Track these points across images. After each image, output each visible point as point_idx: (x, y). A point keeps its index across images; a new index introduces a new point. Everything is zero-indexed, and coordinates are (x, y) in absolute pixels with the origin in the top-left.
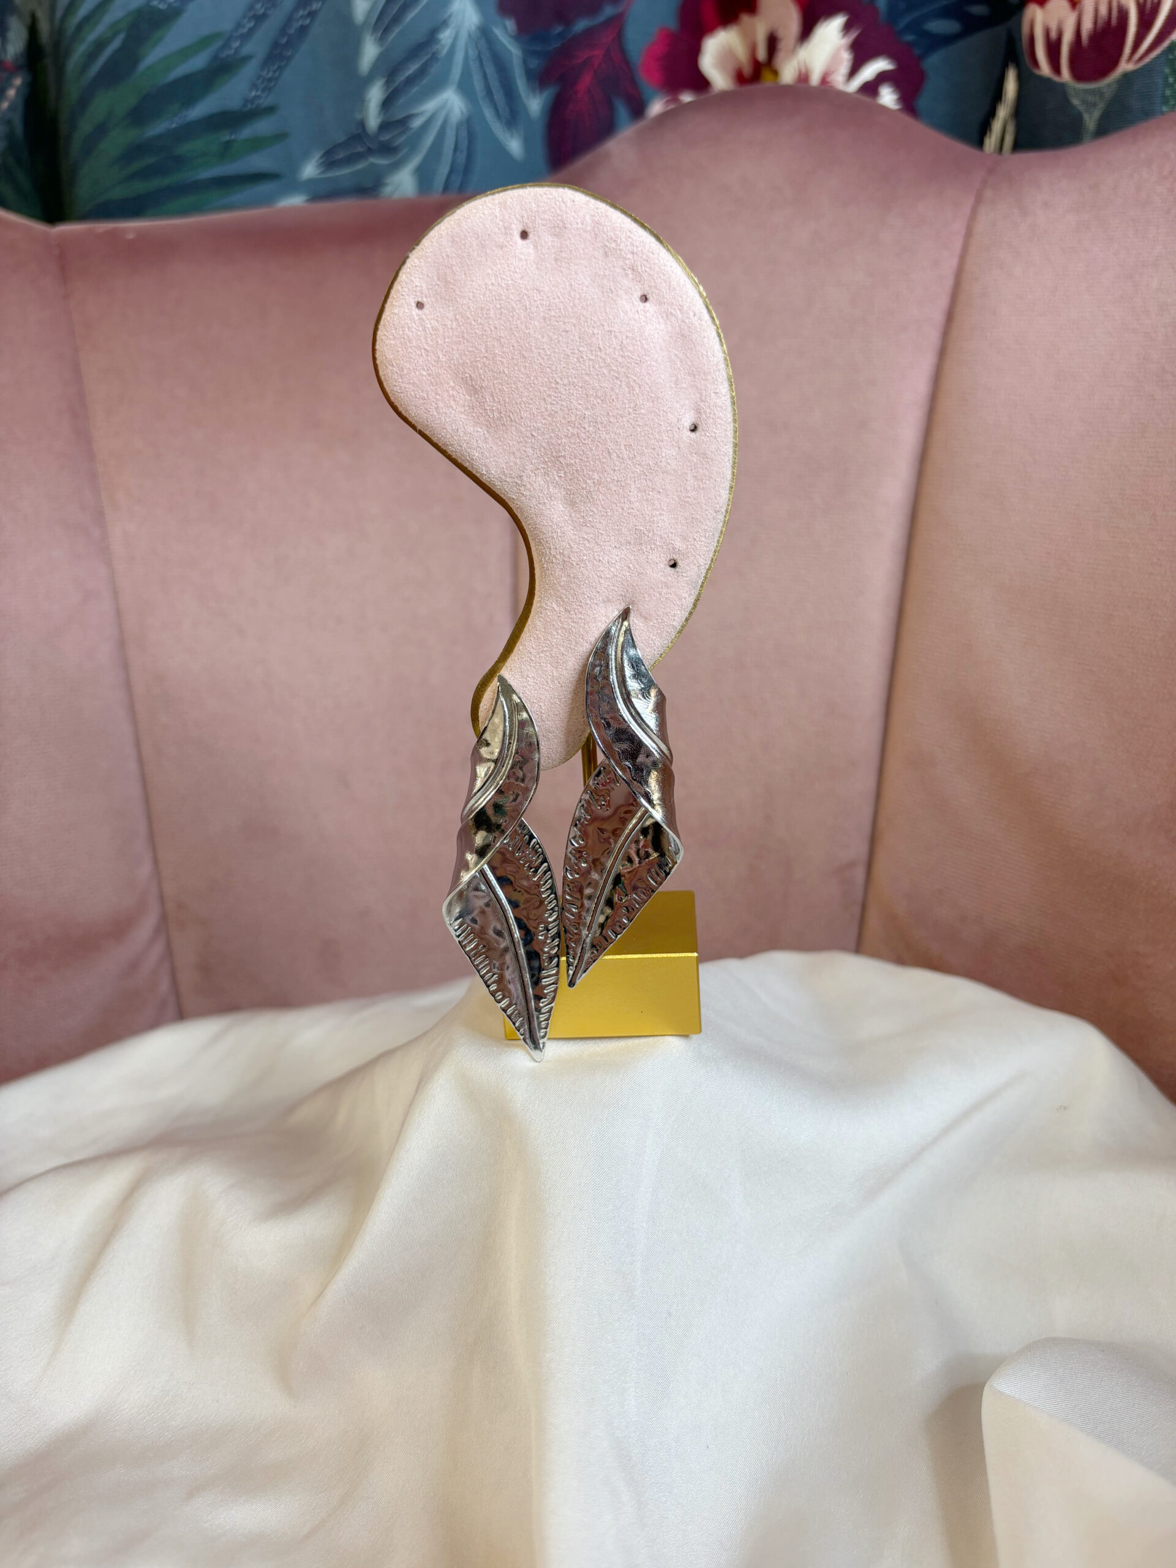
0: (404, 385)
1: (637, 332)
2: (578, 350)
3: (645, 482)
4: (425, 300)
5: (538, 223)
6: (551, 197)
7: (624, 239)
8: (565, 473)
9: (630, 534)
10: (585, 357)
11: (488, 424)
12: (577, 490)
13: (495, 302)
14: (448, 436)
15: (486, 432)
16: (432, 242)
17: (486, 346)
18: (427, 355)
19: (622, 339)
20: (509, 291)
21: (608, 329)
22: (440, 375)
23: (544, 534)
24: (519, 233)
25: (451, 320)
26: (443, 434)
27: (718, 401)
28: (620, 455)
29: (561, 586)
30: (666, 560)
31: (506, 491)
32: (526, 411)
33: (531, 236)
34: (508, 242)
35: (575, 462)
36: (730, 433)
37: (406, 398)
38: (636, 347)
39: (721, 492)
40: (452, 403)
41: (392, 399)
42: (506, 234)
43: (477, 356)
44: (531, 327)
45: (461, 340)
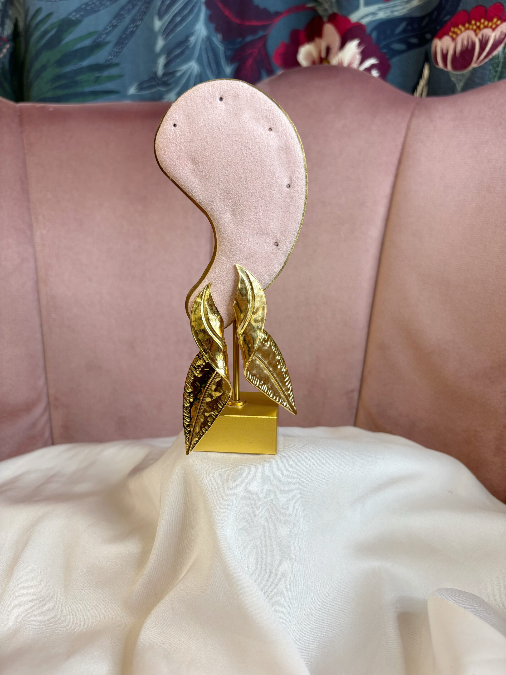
0: (166, 159)
1: (266, 143)
2: (241, 149)
3: (266, 207)
4: (177, 123)
5: (227, 94)
6: (233, 84)
7: (263, 104)
8: (232, 201)
9: (258, 229)
10: (243, 152)
11: (201, 178)
12: (237, 209)
13: (207, 126)
14: (183, 182)
15: (199, 181)
16: (182, 99)
17: (202, 144)
18: (177, 147)
19: (260, 145)
20: (213, 122)
21: (254, 141)
22: (181, 155)
23: (221, 227)
24: (219, 98)
25: (187, 133)
26: (181, 181)
27: (299, 175)
28: (256, 195)
29: (227, 250)
30: (274, 242)
31: (206, 207)
32: (217, 173)
33: (224, 99)
34: (214, 102)
35: (236, 197)
36: (304, 190)
37: (166, 164)
38: (265, 149)
39: (299, 214)
40: (186, 168)
41: (161, 164)
42: (213, 98)
43: (198, 148)
44: (221, 137)
45: (191, 141)
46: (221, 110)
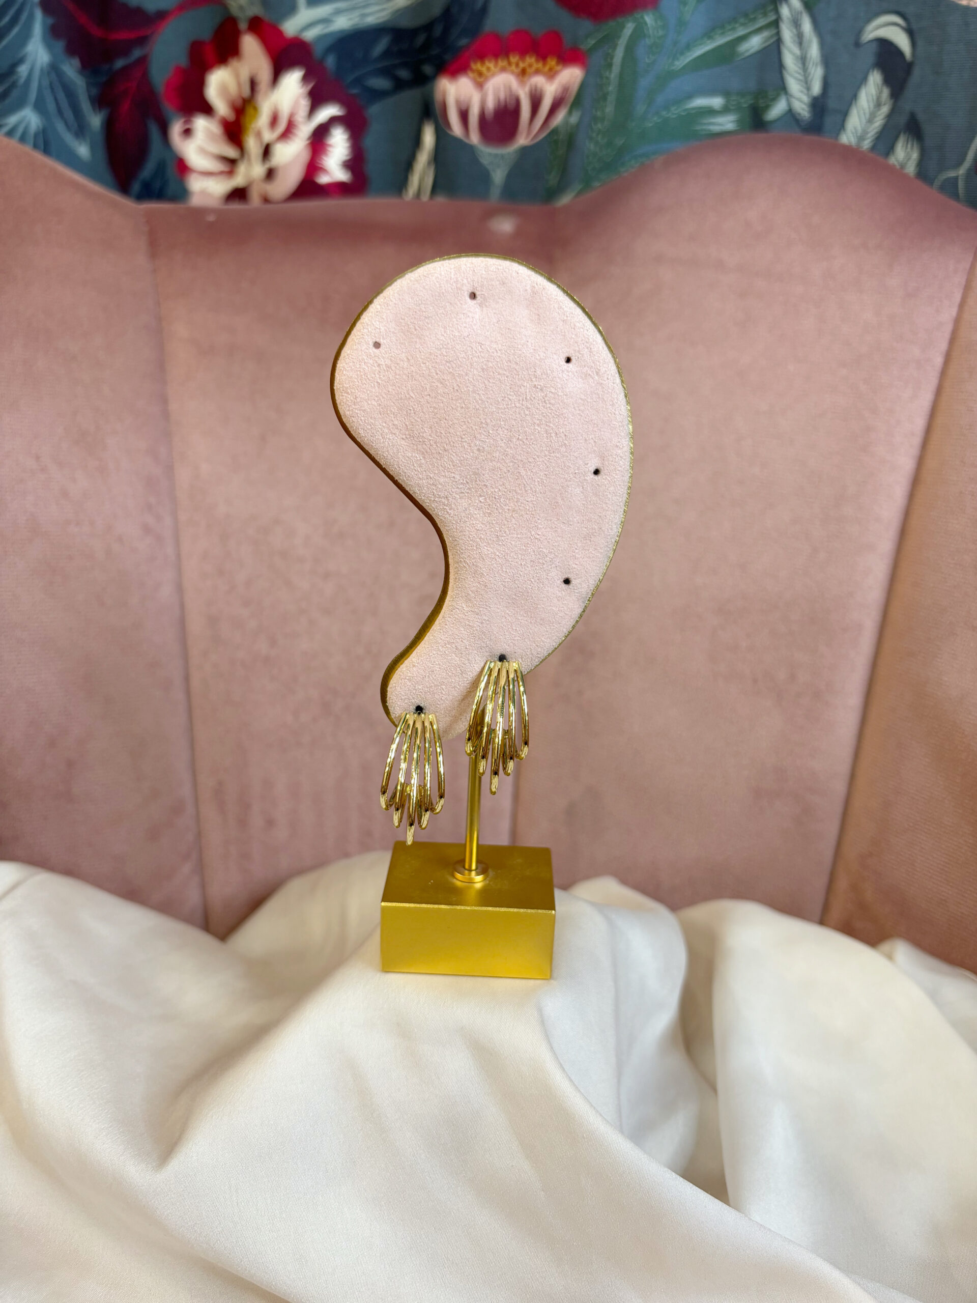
0: (357, 411)
1: (559, 388)
3: (551, 512)
4: (382, 341)
5: (486, 287)
7: (557, 309)
11: (425, 451)
13: (442, 349)
14: (388, 457)
18: (379, 388)
19: (546, 392)
22: (388, 406)
23: (461, 546)
24: (469, 294)
25: (403, 361)
27: (618, 450)
28: (534, 489)
29: (471, 591)
30: (561, 577)
31: (433, 508)
33: (478, 298)
34: (458, 300)
36: (626, 478)
37: (356, 422)
38: (557, 401)
39: (613, 525)
40: (396, 431)
42: (457, 292)
43: (422, 393)
46: (471, 320)
